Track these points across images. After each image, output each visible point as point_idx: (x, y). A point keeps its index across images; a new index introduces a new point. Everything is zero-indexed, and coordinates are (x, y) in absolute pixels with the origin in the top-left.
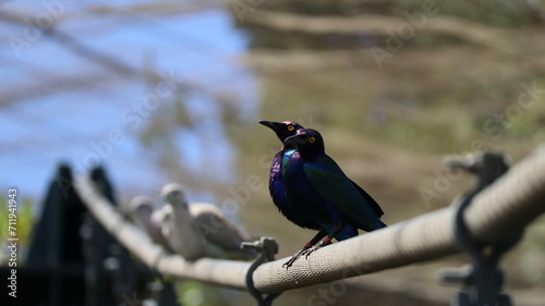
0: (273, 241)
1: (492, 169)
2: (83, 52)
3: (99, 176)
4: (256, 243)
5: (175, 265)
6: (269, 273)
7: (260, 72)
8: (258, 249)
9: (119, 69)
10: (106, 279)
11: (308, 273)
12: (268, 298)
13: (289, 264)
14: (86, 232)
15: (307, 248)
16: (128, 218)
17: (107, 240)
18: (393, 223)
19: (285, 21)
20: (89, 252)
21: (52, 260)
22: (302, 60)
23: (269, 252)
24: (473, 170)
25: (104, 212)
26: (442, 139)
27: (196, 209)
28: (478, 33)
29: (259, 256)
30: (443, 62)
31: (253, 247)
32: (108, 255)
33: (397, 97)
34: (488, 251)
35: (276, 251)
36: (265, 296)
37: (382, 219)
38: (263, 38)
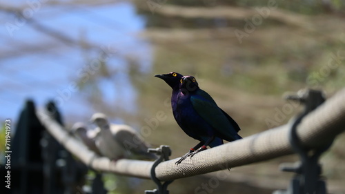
0: (168, 148)
1: (315, 100)
2: (41, 29)
3: (52, 107)
4: (157, 149)
5: (104, 164)
6: (165, 168)
7: (153, 42)
8: (158, 153)
9: (64, 40)
10: (57, 172)
11: (192, 168)
12: (164, 184)
13: (179, 162)
14: (44, 143)
15: (191, 151)
16: (71, 134)
17: (58, 148)
18: (247, 135)
19: (171, 10)
20: (46, 155)
21: (22, 161)
22: (181, 35)
23: (166, 155)
24: (302, 101)
25: (56, 130)
26: (268, 85)
27: (115, 128)
28: (292, 18)
29: (159, 157)
30: (270, 36)
31: (155, 152)
32: (58, 157)
33: (239, 59)
34: (311, 153)
35: (170, 154)
36: (162, 183)
37: (239, 133)
38: (155, 21)
